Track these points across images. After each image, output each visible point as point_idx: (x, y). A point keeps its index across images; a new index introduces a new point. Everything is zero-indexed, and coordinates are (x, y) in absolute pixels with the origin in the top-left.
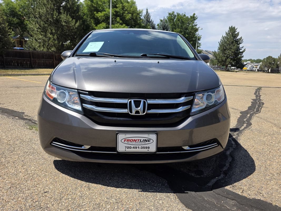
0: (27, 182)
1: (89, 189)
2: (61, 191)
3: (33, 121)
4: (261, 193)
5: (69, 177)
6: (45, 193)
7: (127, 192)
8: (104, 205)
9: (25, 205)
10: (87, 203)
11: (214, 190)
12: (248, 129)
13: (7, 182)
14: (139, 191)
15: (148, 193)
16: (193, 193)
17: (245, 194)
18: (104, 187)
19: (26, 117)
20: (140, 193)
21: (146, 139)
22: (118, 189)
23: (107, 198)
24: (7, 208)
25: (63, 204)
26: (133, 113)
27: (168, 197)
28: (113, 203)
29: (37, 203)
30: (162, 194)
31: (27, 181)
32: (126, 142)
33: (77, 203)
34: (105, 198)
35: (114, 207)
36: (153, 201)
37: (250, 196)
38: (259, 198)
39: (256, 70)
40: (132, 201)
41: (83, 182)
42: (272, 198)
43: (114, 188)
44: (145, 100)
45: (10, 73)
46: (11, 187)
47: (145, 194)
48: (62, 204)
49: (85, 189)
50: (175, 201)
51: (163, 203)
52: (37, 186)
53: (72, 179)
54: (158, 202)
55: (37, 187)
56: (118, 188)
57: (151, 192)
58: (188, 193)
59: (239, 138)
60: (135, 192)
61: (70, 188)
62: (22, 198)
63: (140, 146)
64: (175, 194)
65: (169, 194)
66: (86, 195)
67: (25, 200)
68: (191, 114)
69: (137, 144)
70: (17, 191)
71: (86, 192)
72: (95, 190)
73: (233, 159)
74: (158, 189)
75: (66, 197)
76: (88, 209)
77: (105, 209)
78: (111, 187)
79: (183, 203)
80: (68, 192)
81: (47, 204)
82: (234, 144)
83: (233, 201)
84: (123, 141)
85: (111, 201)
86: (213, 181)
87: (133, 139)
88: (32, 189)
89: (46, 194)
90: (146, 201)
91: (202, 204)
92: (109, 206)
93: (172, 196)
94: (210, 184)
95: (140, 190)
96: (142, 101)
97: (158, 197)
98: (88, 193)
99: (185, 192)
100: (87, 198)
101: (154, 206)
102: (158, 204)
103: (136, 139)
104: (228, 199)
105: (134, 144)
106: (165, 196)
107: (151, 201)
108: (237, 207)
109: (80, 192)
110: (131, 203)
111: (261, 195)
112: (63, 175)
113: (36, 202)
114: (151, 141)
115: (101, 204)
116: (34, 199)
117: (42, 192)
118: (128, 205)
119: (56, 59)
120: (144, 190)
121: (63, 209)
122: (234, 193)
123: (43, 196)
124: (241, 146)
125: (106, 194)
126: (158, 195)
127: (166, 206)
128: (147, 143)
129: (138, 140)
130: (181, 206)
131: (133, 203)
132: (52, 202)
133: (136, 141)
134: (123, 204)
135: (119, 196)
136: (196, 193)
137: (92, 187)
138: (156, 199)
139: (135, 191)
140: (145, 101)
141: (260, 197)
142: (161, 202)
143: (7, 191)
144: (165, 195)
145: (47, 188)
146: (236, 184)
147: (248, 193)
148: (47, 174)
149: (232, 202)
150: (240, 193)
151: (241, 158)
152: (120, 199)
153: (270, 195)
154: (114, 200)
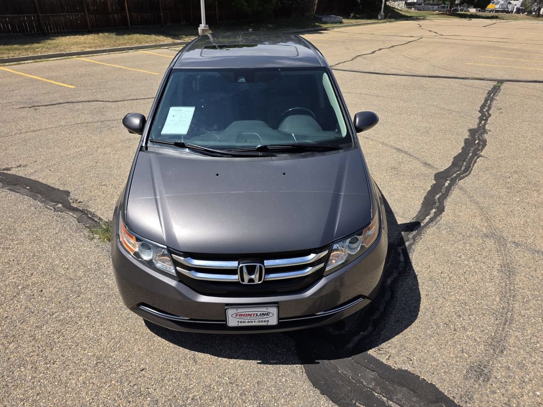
0: (116, 353)
1: (196, 362)
2: (160, 366)
3: (89, 216)
4: (411, 360)
5: (167, 342)
6: (142, 370)
7: (243, 366)
8: (216, 387)
9: (123, 392)
10: (195, 385)
11: (353, 357)
12: (434, 223)
13: (90, 354)
14: (258, 363)
15: (269, 366)
16: (326, 362)
17: (390, 363)
18: (214, 358)
19: (75, 205)
20: (259, 366)
21: (264, 313)
22: (232, 361)
23: (219, 377)
24: (102, 396)
25: (167, 387)
26: (246, 282)
27: (293, 371)
28: (227, 384)
29: (136, 387)
30: (286, 366)
31: (114, 352)
32: (238, 317)
33: (183, 386)
34: (217, 377)
35: (228, 390)
36: (275, 378)
37: (396, 366)
38: (406, 369)
39: (515, 10)
40: (249, 380)
41: (187, 351)
42: (423, 368)
43: (226, 359)
44: (260, 264)
45: (5, 56)
46: (97, 363)
47: (265, 368)
48: (166, 389)
49: (191, 363)
50: (302, 377)
51: (286, 381)
52: (129, 359)
53: (171, 345)
54: (280, 380)
55: (129, 361)
56: (232, 358)
57: (273, 364)
58: (318, 363)
59: (413, 247)
60: (252, 365)
61: (172, 362)
62: (116, 380)
63: (256, 321)
64: (302, 366)
65: (295, 366)
66: (192, 373)
67: (121, 384)
68: (324, 274)
69: (252, 318)
70: (107, 370)
71: (193, 368)
72: (203, 364)
73: (392, 297)
74: (282, 359)
75: (168, 376)
76: (197, 394)
77: (217, 394)
78: (222, 358)
79: (311, 381)
80: (170, 368)
81: (147, 388)
82: (402, 262)
83: (373, 373)
84: (234, 316)
85: (224, 381)
86: (356, 339)
87: (248, 313)
88: (124, 364)
89: (143, 372)
90: (265, 380)
91: (333, 381)
92: (222, 389)
93: (299, 369)
94: (350, 345)
95: (259, 361)
96: (258, 265)
97: (281, 372)
98: (194, 369)
99: (316, 361)
100: (195, 378)
101: (275, 387)
102: (280, 384)
103: (250, 313)
104: (368, 370)
105: (248, 318)
106: (290, 370)
107: (272, 379)
108: (376, 382)
109: (185, 367)
110: (248, 384)
111: (411, 362)
112: (159, 339)
113: (134, 385)
114: (271, 315)
115: (212, 386)
116: (130, 382)
117: (138, 370)
118: (244, 386)
119: (89, 10)
120: (265, 361)
121: (168, 395)
122: (378, 360)
123: (141, 377)
124: (411, 267)
125: (217, 370)
126: (282, 368)
127: (290, 386)
128: (266, 316)
129: (254, 314)
130: (308, 385)
131: (251, 383)
132: (153, 385)
133: (251, 315)
134: (238, 385)
135: (233, 372)
136: (330, 361)
137: (200, 359)
138: (279, 376)
139: (253, 363)
140: (262, 265)
141: (408, 366)
142: (284, 380)
143: (95, 370)
144: (290, 368)
145: (143, 362)
146: (384, 345)
147: (395, 360)
148: (137, 338)
149: (372, 375)
150: (384, 361)
151: (404, 294)
152: (234, 376)
153: (421, 364)
154: (227, 379)
